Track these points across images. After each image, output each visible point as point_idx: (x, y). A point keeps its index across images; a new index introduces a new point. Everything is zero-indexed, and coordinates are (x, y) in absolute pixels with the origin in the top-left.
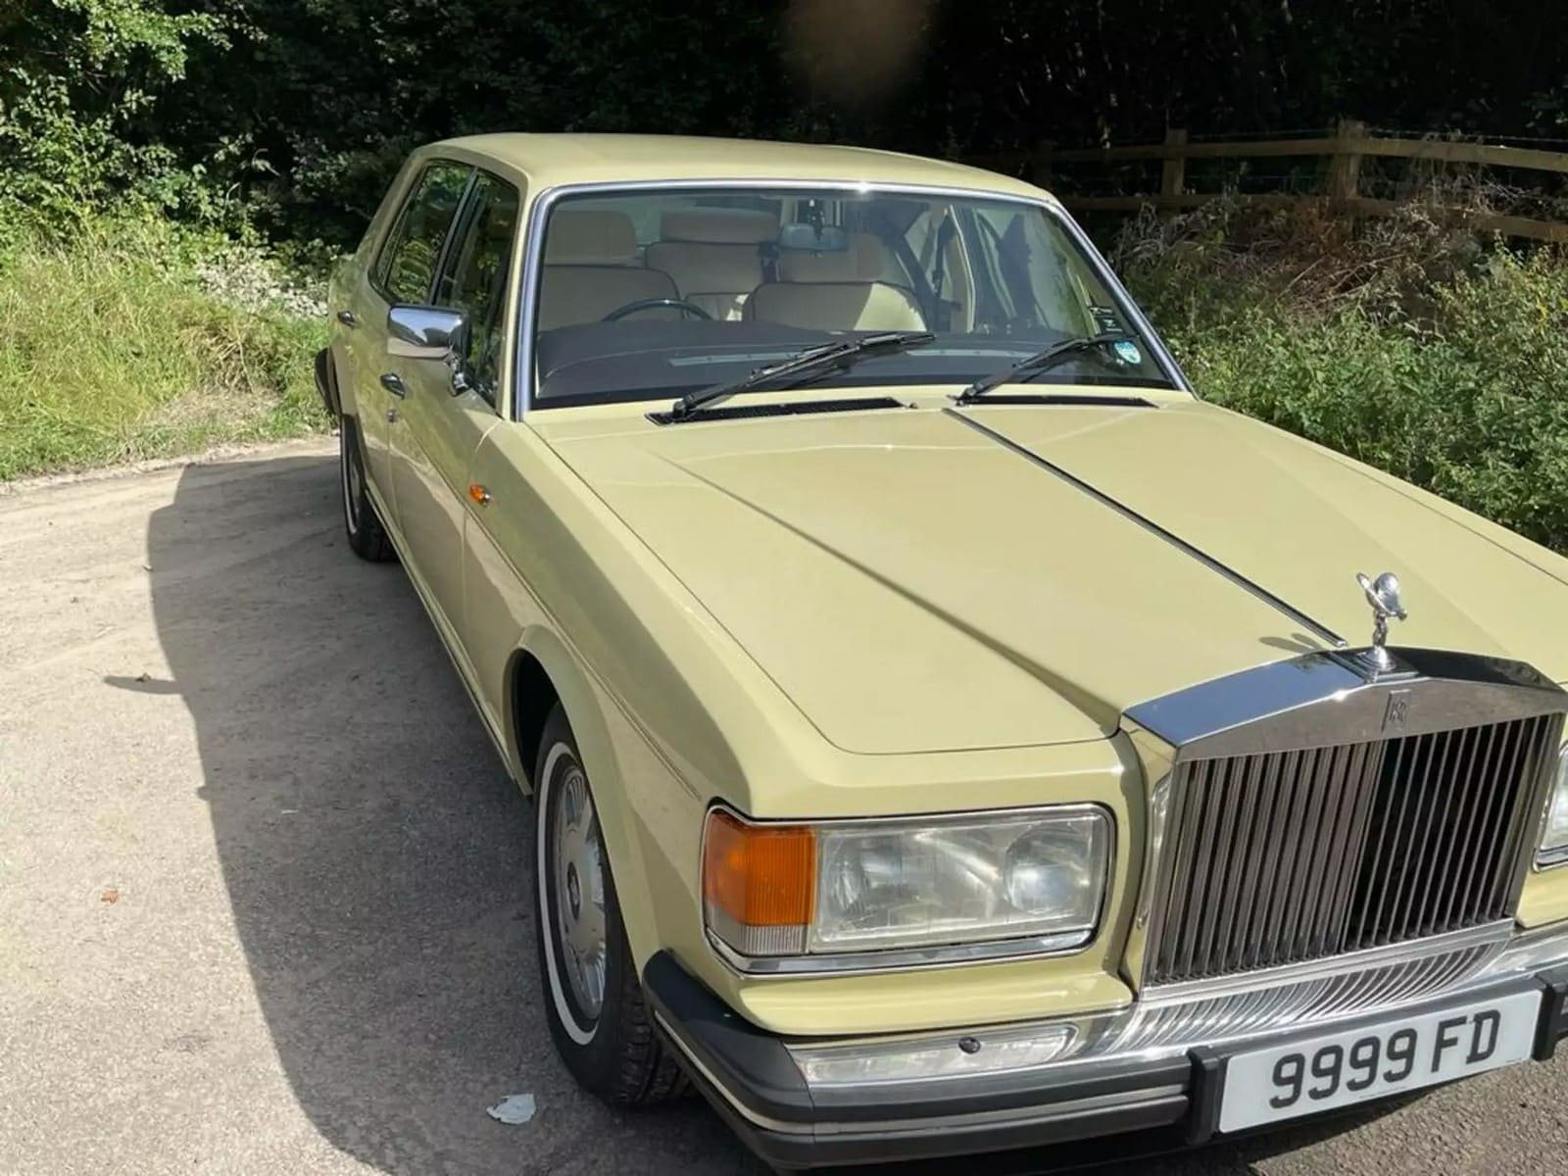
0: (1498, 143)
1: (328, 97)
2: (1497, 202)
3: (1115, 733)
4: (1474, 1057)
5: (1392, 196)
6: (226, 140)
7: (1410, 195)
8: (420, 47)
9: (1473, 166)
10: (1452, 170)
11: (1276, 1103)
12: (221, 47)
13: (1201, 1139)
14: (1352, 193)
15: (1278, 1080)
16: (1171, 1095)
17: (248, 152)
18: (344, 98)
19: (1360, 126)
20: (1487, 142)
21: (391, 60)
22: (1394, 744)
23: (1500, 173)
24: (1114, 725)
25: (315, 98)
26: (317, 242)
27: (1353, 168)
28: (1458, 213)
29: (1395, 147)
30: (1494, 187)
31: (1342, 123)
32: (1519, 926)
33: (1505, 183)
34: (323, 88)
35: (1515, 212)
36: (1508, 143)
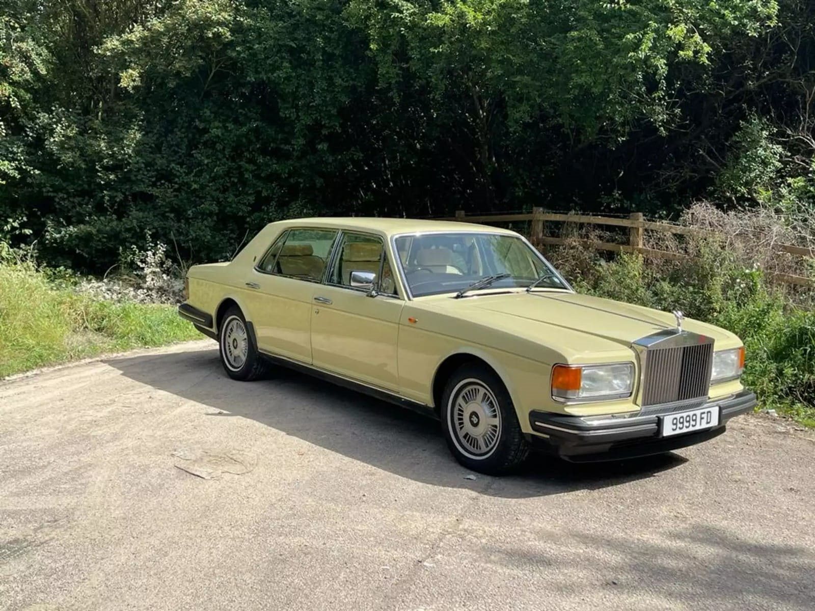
0: (598, 215)
1: (63, 199)
2: (600, 237)
3: (631, 348)
4: (708, 423)
5: (558, 236)
6: (11, 220)
7: (567, 236)
8: (117, 176)
9: (589, 224)
10: (581, 226)
11: (674, 430)
12: (14, 177)
13: (661, 437)
14: (541, 235)
15: (674, 424)
16: (654, 426)
17: (23, 225)
18: (71, 199)
19: (541, 209)
20: (593, 215)
21: (102, 182)
22: (684, 348)
23: (600, 227)
24: (630, 346)
25: (57, 200)
26: (62, 268)
27: (541, 226)
28: (586, 242)
29: (558, 217)
30: (597, 232)
31: (535, 208)
32: (709, 398)
33: (602, 230)
34: (61, 195)
35: (608, 241)
36: (601, 215)
